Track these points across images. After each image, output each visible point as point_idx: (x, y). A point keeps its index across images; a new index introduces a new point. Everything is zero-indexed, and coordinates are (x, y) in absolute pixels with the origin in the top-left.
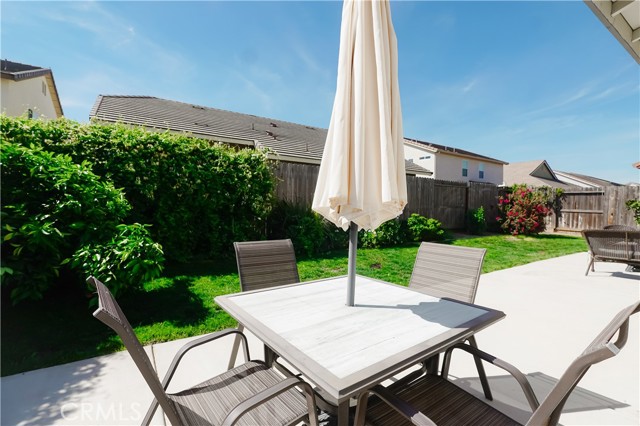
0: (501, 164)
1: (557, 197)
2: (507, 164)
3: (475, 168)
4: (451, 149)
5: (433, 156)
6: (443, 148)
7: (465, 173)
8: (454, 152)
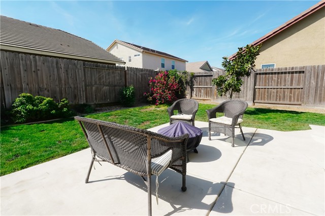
0: (184, 61)
1: (191, 78)
2: (187, 62)
3: (168, 63)
4: (153, 51)
5: (141, 54)
6: (148, 49)
7: (163, 66)
8: (155, 53)
